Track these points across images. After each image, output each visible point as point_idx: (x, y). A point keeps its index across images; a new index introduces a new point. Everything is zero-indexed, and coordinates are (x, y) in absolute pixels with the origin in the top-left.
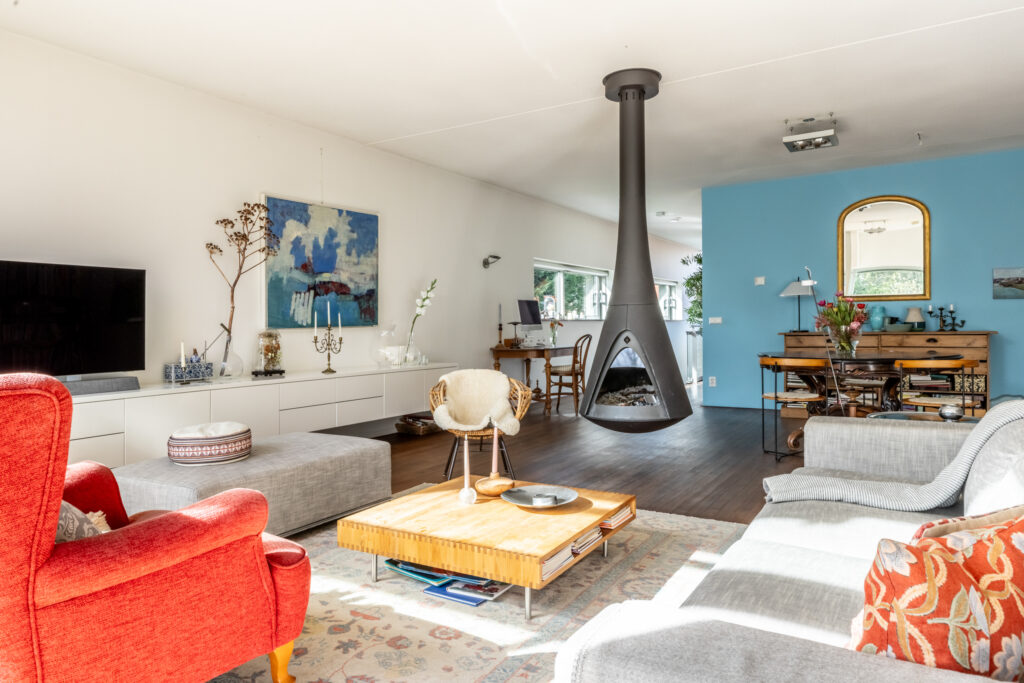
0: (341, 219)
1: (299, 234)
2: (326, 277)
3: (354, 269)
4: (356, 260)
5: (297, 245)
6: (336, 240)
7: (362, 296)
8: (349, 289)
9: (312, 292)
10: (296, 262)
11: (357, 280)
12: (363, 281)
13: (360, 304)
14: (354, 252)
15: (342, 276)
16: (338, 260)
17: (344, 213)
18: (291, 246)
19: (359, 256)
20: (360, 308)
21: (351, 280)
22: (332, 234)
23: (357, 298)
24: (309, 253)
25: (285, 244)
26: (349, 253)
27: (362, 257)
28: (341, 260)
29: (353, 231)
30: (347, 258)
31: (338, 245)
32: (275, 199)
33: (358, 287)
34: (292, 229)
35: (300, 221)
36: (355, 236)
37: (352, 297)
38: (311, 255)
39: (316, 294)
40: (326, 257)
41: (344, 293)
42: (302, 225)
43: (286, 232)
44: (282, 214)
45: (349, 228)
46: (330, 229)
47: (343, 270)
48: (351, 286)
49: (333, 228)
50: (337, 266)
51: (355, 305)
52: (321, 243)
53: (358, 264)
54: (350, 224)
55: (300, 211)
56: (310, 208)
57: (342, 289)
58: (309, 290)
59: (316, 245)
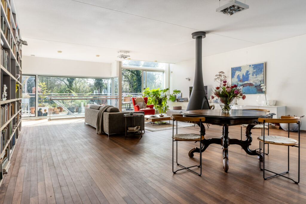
0: (250, 67)
1: (239, 74)
2: (246, 82)
3: (255, 79)
4: (255, 77)
5: (238, 77)
7: (258, 86)
8: (253, 84)
9: (242, 86)
10: (238, 80)
11: (256, 82)
12: (258, 82)
13: (257, 88)
14: (255, 75)
15: (251, 82)
16: (249, 77)
17: (251, 66)
18: (237, 77)
19: (256, 75)
20: (257, 89)
21: (254, 82)
22: (248, 72)
23: (256, 86)
24: (241, 77)
25: (236, 76)
26: (253, 75)
27: (258, 76)
28: (250, 78)
29: (254, 70)
30: (253, 77)
31: (249, 74)
32: (233, 68)
33: (256, 84)
34: (237, 73)
35: (239, 71)
36: (255, 70)
37: (254, 87)
38: (242, 78)
39: (243, 87)
40: (246, 77)
41: (252, 86)
42: (239, 72)
43: (236, 74)
44: (235, 70)
45: (253, 69)
46: (247, 71)
47: (251, 80)
48: (254, 84)
49: (248, 70)
50: (249, 79)
51: (255, 88)
52: (245, 74)
53: (256, 77)
54: (253, 68)
55: (239, 69)
56: (241, 67)
57: (251, 85)
58: (241, 86)
59: (243, 75)
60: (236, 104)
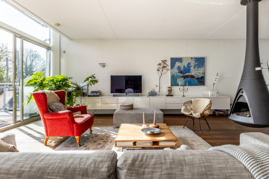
0: (192, 60)
1: (179, 65)
2: (187, 74)
3: (196, 72)
4: (197, 69)
5: (179, 68)
6: (190, 65)
7: (199, 78)
8: (195, 77)
9: (183, 78)
10: (179, 71)
11: (197, 74)
12: (199, 74)
13: (198, 80)
14: (196, 67)
15: (193, 74)
17: (193, 58)
18: (177, 68)
19: (198, 68)
20: (199, 81)
21: (195, 74)
22: (189, 64)
23: (197, 79)
24: (182, 69)
25: (176, 67)
26: (194, 68)
27: (199, 68)
28: (192, 70)
29: (196, 62)
30: (194, 69)
31: (191, 66)
32: (173, 58)
33: (198, 76)
34: (178, 64)
35: (180, 62)
36: (197, 63)
37: (196, 79)
38: (183, 69)
39: (184, 78)
40: (187, 69)
41: (193, 78)
42: (180, 63)
43: (176, 65)
44: (175, 61)
45: (195, 62)
46: (189, 63)
47: (193, 72)
48: (195, 76)
49: (190, 62)
50: (191, 71)
51: (197, 80)
52: (186, 66)
53: (198, 70)
54: (195, 61)
55: (180, 60)
56: (182, 59)
57: (192, 77)
58: (182, 77)
59: (184, 67)
60: (184, 96)
